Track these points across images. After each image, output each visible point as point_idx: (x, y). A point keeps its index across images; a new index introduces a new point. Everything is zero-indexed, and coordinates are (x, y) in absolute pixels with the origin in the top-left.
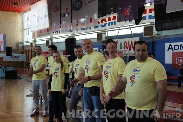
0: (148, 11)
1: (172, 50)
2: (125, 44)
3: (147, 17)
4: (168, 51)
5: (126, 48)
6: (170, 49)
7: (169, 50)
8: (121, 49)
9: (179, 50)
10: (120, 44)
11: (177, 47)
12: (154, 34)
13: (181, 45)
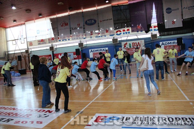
0: (153, 27)
1: (164, 45)
2: (134, 44)
3: (153, 30)
5: (134, 46)
7: (162, 45)
8: (130, 47)
9: (168, 45)
10: (129, 44)
11: (166, 44)
12: (158, 38)
13: (168, 43)
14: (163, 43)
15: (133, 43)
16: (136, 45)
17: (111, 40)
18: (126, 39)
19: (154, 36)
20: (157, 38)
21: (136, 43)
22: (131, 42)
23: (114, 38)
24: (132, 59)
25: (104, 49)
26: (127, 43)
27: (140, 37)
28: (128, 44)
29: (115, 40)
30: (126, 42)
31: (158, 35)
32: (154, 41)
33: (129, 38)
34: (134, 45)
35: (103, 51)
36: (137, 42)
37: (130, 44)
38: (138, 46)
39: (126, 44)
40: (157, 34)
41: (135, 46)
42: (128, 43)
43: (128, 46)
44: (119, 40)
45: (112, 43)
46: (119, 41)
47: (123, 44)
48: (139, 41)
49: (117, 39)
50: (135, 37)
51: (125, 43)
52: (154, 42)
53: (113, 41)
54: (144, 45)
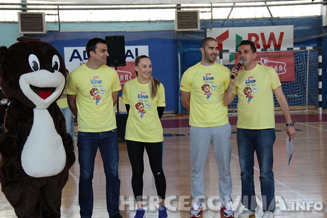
2: (254, 38)
10: (234, 38)
15: (250, 36)
16: (260, 42)
18: (225, 17)
21: (262, 35)
22: (244, 32)
23: (179, 6)
25: (132, 49)
26: (227, 32)
28: (232, 38)
29: (186, 17)
30: (224, 30)
34: (256, 43)
35: (129, 59)
36: (267, 30)
37: (239, 39)
38: (269, 46)
39: (225, 36)
41: (258, 46)
43: (230, 46)
44: (202, 16)
46: (204, 22)
48: (276, 30)
51: (221, 30)
53: (178, 20)
54: (292, 46)
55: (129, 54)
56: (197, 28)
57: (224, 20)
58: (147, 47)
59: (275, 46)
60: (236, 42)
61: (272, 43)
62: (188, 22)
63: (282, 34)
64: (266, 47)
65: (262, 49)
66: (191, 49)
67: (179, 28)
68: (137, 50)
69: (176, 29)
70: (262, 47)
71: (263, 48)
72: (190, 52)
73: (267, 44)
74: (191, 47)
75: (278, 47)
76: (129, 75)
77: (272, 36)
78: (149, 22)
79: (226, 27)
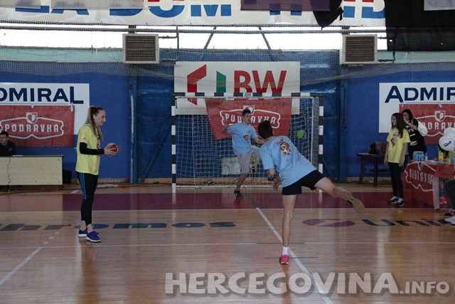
1: (398, 99)
2: (242, 79)
4: (387, 101)
6: (394, 97)
7: (391, 100)
8: (221, 90)
9: (418, 101)
10: (215, 76)
11: (411, 94)
12: (377, 57)
13: (423, 90)
14: (394, 88)
15: (238, 74)
16: (252, 84)
17: (116, 41)
18: (202, 47)
19: (359, 46)
20: (376, 62)
21: (255, 73)
22: (228, 68)
23: (132, 28)
24: (226, 161)
25: (66, 87)
26: (204, 67)
27: (280, 42)
28: (211, 76)
29: (139, 44)
30: (199, 64)
31: (382, 44)
32: (354, 74)
33: (221, 42)
34: (246, 85)
35: (61, 102)
36: (263, 67)
37: (221, 78)
38: (265, 90)
39: (201, 73)
40: (379, 35)
41: (249, 90)
42: (213, 67)
43: (207, 87)
44: (163, 44)
45: (122, 58)
46: (165, 52)
47: (183, 70)
48: (276, 67)
49: (152, 41)
50: (254, 42)
51: (195, 66)
52: (349, 81)
53: (127, 47)
54: (298, 91)
55: (60, 95)
56: (154, 60)
57: (200, 51)
58: (87, 86)
59: (274, 89)
60: (217, 83)
61: (269, 85)
62: (142, 51)
63: (283, 74)
64: (261, 91)
65: (254, 94)
66: (152, 91)
67: (127, 60)
68: (72, 89)
69: (124, 60)
70: (254, 91)
71: (256, 92)
72: (151, 94)
73: (262, 87)
74: (153, 88)
75: (277, 91)
76: (60, 125)
77: (269, 76)
78: (92, 49)
79: (202, 60)
